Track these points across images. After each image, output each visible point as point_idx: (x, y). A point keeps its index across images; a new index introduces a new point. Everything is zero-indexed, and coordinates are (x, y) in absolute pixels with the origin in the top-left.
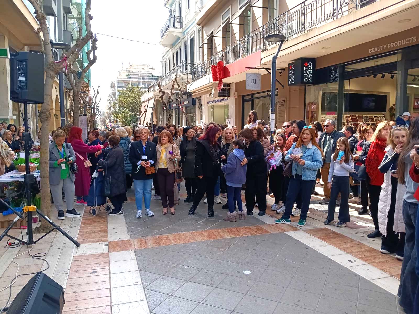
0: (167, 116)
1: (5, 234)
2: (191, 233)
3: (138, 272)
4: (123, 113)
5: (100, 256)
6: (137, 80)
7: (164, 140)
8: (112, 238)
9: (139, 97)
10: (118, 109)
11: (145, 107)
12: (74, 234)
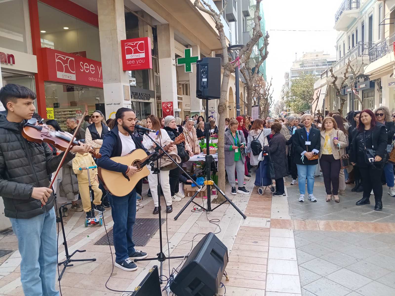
0: (340, 101)
1: (192, 201)
2: (355, 223)
3: (295, 250)
4: (295, 101)
5: (262, 229)
6: (310, 68)
7: (330, 126)
8: (274, 216)
9: (312, 85)
10: (290, 98)
11: (317, 94)
12: (243, 207)
